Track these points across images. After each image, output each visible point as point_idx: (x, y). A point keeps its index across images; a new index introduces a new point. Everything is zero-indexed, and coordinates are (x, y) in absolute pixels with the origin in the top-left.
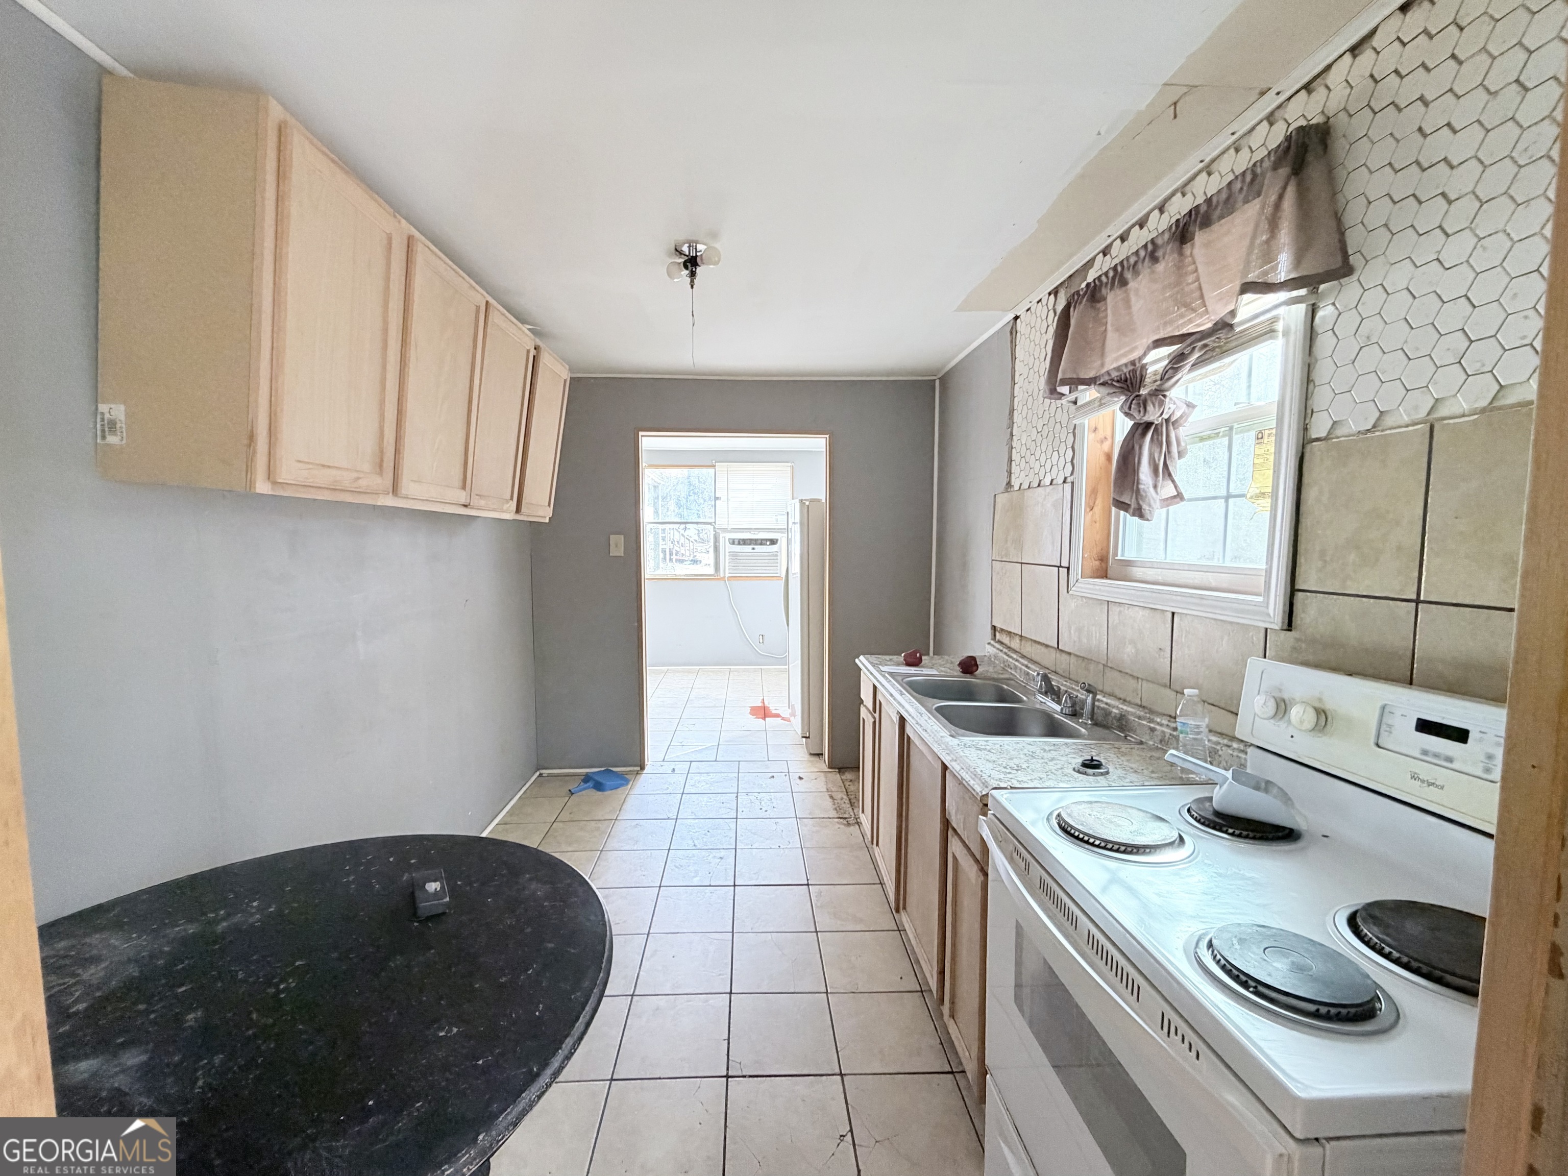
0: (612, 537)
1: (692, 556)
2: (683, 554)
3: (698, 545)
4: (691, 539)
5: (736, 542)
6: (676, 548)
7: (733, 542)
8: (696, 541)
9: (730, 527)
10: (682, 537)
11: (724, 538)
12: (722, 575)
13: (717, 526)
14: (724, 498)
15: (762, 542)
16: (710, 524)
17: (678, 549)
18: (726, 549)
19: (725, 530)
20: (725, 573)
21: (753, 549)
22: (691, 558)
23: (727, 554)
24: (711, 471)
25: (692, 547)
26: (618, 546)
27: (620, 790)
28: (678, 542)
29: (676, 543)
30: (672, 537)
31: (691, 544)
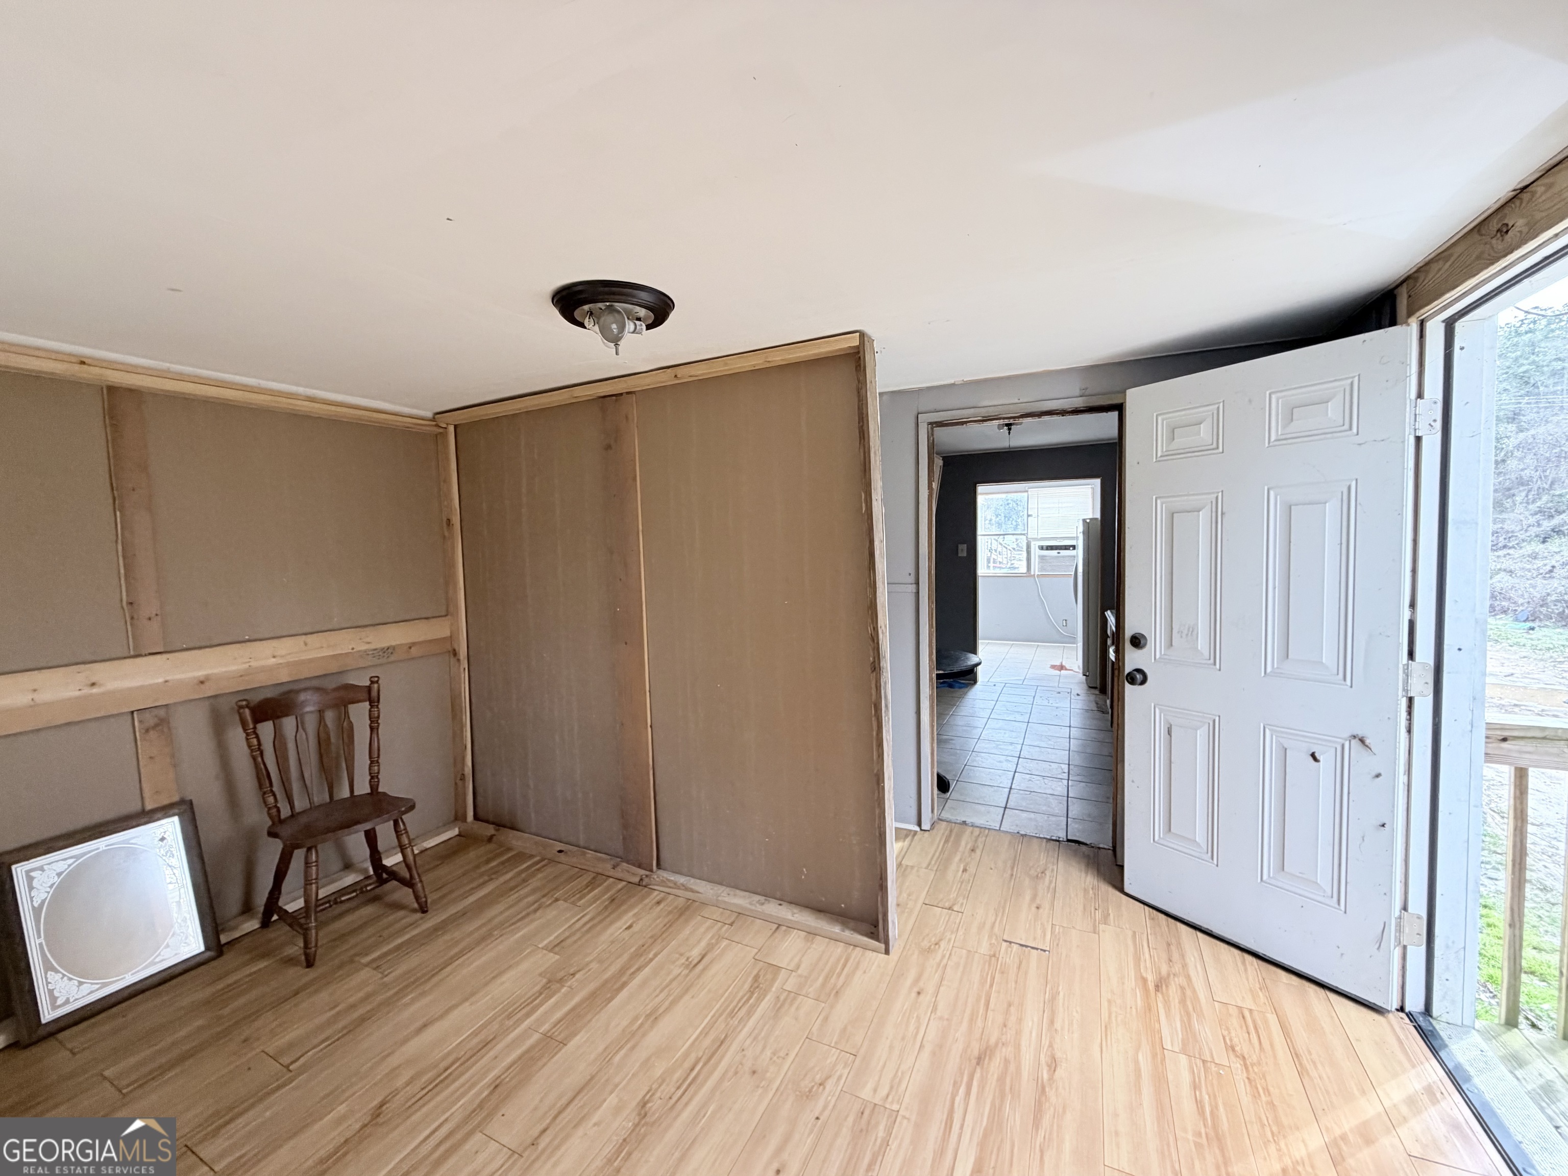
0: (959, 545)
1: (1009, 564)
2: (1000, 563)
3: (1015, 553)
4: (1008, 547)
5: (1045, 548)
6: (993, 556)
7: (1042, 548)
8: (1014, 549)
9: (1039, 537)
10: (999, 546)
11: (1035, 546)
12: (1032, 573)
13: (1029, 537)
14: (1035, 515)
15: (1066, 548)
16: (1024, 534)
17: (996, 557)
18: (1036, 553)
19: (1035, 539)
20: (1035, 572)
21: (1059, 553)
22: (1009, 565)
23: (1037, 557)
24: (1026, 494)
25: (1009, 555)
26: (963, 551)
27: (963, 690)
28: (996, 551)
29: (993, 551)
30: (989, 546)
31: (1009, 552)
